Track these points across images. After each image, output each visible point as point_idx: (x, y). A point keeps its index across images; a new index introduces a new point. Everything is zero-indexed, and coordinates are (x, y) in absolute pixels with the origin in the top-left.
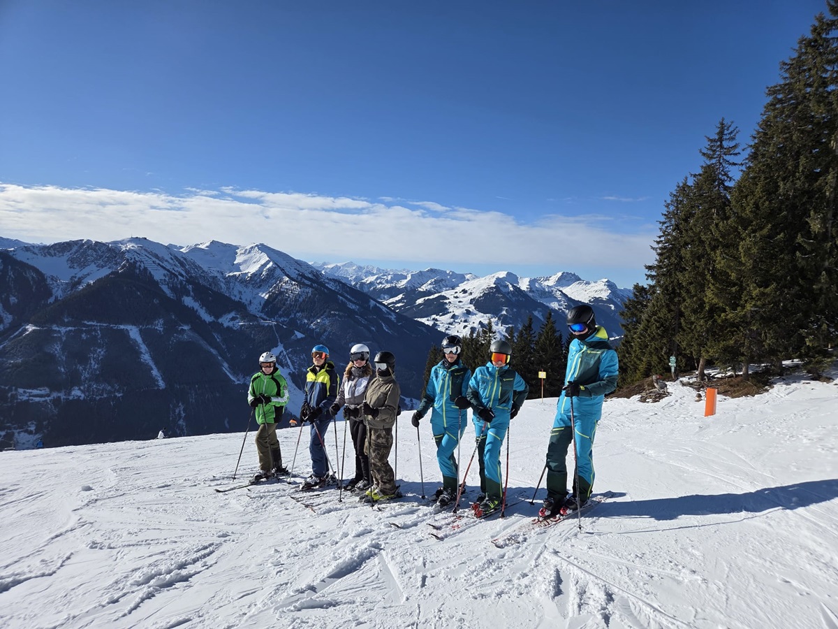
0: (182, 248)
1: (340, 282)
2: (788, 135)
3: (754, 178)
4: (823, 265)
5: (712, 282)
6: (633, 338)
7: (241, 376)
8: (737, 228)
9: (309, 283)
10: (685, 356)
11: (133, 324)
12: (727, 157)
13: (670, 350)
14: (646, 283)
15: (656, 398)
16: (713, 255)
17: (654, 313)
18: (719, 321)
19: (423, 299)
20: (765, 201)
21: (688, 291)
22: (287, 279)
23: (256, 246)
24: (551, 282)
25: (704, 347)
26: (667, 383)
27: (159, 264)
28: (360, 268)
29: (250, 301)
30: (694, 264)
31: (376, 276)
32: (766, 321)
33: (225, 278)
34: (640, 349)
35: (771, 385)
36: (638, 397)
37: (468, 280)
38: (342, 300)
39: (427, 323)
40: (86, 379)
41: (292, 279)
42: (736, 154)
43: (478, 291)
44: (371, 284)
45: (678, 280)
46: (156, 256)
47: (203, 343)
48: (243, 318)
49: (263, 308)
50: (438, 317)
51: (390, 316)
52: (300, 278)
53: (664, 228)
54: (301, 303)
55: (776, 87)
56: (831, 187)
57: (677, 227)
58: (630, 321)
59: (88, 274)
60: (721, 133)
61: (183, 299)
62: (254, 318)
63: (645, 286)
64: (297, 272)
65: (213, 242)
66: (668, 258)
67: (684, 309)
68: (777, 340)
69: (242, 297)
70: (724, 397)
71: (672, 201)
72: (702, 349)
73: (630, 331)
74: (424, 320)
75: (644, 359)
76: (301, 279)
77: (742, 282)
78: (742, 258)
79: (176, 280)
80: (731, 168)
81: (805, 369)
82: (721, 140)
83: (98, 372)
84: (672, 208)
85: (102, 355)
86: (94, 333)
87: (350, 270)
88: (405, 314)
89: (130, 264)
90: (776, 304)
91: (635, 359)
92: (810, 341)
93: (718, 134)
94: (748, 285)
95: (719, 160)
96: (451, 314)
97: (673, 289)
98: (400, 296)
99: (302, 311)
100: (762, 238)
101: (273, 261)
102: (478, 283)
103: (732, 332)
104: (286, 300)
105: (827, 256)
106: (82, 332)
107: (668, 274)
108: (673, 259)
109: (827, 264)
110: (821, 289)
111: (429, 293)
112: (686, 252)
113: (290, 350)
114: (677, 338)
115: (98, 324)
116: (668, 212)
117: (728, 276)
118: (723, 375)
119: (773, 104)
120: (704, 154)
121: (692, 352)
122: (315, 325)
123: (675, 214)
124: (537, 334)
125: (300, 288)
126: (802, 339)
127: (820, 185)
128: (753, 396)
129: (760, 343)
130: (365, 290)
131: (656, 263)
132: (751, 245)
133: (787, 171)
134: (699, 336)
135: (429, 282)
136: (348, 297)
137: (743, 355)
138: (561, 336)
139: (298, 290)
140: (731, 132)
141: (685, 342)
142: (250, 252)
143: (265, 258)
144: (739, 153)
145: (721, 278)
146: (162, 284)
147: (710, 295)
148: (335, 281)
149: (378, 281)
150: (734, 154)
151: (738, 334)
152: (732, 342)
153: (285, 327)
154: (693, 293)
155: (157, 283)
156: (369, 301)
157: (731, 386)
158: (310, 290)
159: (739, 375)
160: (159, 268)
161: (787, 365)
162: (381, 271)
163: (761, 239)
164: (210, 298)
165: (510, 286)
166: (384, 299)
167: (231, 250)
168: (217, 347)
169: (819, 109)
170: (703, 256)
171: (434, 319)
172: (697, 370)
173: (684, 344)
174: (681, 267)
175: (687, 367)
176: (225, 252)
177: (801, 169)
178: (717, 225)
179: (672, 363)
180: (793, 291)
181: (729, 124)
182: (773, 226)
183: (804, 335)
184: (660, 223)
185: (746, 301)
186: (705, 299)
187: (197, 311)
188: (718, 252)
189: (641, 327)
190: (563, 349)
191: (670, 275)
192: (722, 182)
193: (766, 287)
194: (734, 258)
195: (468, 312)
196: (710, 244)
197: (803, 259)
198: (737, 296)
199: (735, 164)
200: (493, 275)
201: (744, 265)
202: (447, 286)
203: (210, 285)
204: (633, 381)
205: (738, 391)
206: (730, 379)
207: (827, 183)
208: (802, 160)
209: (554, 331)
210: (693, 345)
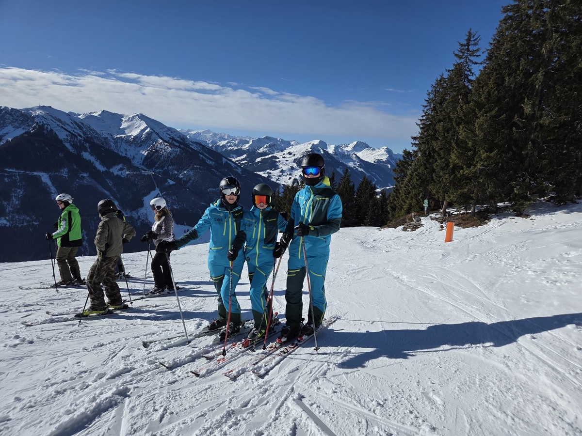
0: (79, 115)
1: (200, 144)
2: (514, 43)
3: (489, 74)
4: (530, 137)
5: (456, 148)
6: (401, 187)
7: (128, 211)
8: (475, 110)
9: (178, 145)
10: (434, 199)
11: (44, 172)
12: (471, 58)
13: (424, 195)
14: (411, 149)
15: (413, 228)
16: (457, 129)
17: (416, 170)
18: (459, 176)
19: (261, 158)
20: (495, 91)
21: (439, 155)
22: (161, 141)
23: (137, 115)
24: (349, 148)
25: (447, 193)
26: (421, 218)
27: (62, 127)
28: (215, 135)
29: (134, 157)
30: (444, 135)
31: (227, 141)
32: (489, 175)
33: (114, 139)
34: (405, 194)
35: (489, 219)
36: (401, 227)
37: (293, 145)
38: (202, 158)
39: (263, 175)
40: (10, 211)
41: (165, 141)
42: (477, 56)
43: (299, 153)
44: (224, 146)
45: (433, 147)
46: (60, 121)
47: (99, 186)
48: (128, 169)
49: (144, 162)
50: (271, 171)
51: (237, 170)
52: (170, 140)
53: (425, 110)
54: (172, 159)
55: (509, 6)
56: (540, 82)
57: (434, 109)
58: (400, 175)
59: (7, 133)
60: (469, 40)
61: (82, 154)
62: (137, 169)
63: (411, 151)
64: (169, 136)
65: (104, 112)
66: (427, 131)
67: (436, 167)
68: (495, 189)
69: (127, 153)
70: (458, 228)
71: (432, 91)
72: (446, 194)
73: (399, 182)
74: (261, 173)
75: (407, 202)
76: (172, 141)
77: (475, 148)
78: (477, 132)
79: (76, 139)
80: (474, 66)
81: (512, 209)
82: (468, 45)
83: (19, 207)
84: (432, 96)
85: (21, 194)
86: (14, 178)
87: (208, 136)
88: (247, 169)
89: (39, 126)
90: (497, 164)
91: (401, 202)
92: (517, 190)
93: (466, 40)
94: (479, 151)
95: (466, 60)
96: (281, 169)
97: (429, 153)
98: (245, 156)
99: (172, 164)
100: (491, 116)
101: (150, 128)
102: (299, 148)
103: (466, 183)
104: (161, 156)
105: (533, 131)
106: (5, 177)
107: (427, 142)
108: (430, 131)
109: (532, 136)
110: (527, 154)
111: (264, 154)
112: (439, 127)
113: (165, 192)
114: (430, 187)
115: (17, 171)
116: (429, 98)
117: (467, 144)
118: (459, 213)
119: (505, 20)
120: (456, 55)
121: (439, 197)
122: (183, 175)
123: (433, 100)
124: (337, 184)
125: (171, 148)
126: (512, 188)
127: (533, 80)
128: (477, 227)
129: (484, 191)
130: (219, 151)
131: (419, 135)
132: (483, 122)
133: (512, 69)
134: (444, 186)
135: (265, 146)
136: (207, 155)
137: (472, 199)
138: (354, 186)
139: (169, 149)
140: (476, 39)
141: (435, 190)
142: (132, 120)
143: (144, 125)
144: (480, 55)
145: (462, 145)
146: (66, 142)
147: (453, 157)
148: (197, 143)
149: (229, 145)
150: (476, 56)
151: (470, 185)
152: (466, 190)
153: (160, 176)
154: (442, 155)
155: (61, 141)
156: (222, 159)
157: (463, 220)
158: (178, 150)
159: (469, 213)
160: (63, 130)
161: (500, 206)
162: (231, 137)
163: (490, 118)
164: (103, 154)
165: (321, 150)
166: (233, 157)
167: (118, 118)
168: (109, 190)
169: (536, 24)
170: (451, 130)
171: (268, 173)
172: (442, 209)
173: (434, 191)
174: (435, 137)
175: (435, 207)
176: (112, 119)
177: (521, 68)
178: (461, 107)
179: (426, 205)
180: (509, 155)
181: (475, 33)
182: (498, 109)
183: (513, 185)
184: (423, 106)
185: (477, 162)
186: (450, 160)
187: (93, 163)
188: (461, 127)
189: (406, 179)
190: (355, 194)
191: (428, 143)
192: (467, 76)
193: (491, 152)
194: (472, 131)
195: (292, 168)
196: (456, 121)
197: (517, 133)
198: (472, 159)
199: (476, 63)
200: (309, 143)
201: (478, 136)
202: (277, 150)
203: (103, 144)
204: (399, 216)
205: (468, 223)
206: (463, 215)
207: (537, 79)
208: (523, 61)
209: (349, 182)
210: (440, 192)
